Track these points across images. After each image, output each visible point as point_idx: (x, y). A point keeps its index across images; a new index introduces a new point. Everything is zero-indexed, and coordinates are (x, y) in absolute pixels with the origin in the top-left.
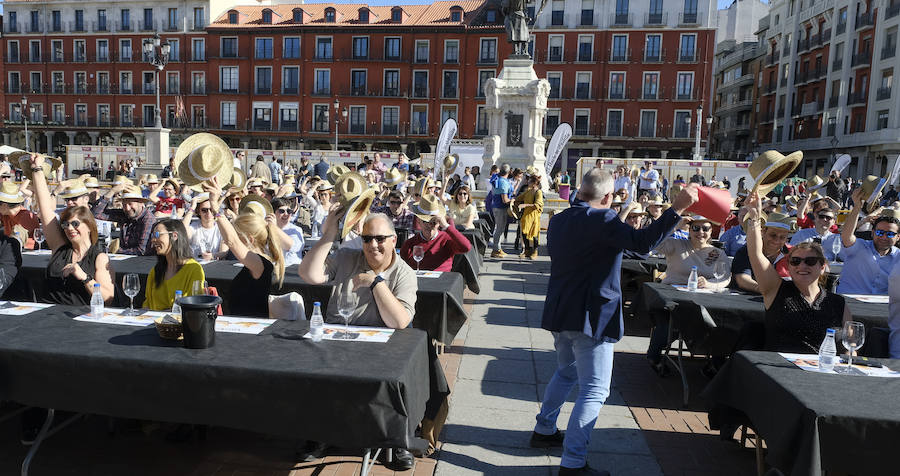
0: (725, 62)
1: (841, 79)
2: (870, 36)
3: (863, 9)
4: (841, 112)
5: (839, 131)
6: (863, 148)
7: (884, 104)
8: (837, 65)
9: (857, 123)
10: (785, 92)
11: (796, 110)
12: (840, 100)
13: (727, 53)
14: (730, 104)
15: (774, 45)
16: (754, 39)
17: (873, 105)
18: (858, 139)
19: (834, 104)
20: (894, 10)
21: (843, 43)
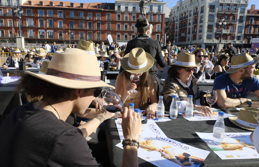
1: (191, 27)
2: (197, 18)
3: (195, 11)
4: (191, 36)
5: (190, 40)
6: (196, 44)
7: (200, 34)
8: (190, 24)
9: (194, 38)
10: (177, 30)
11: (180, 35)
12: (191, 33)
17: (198, 34)
18: (194, 42)
19: (189, 33)
20: (202, 11)
21: (191, 20)
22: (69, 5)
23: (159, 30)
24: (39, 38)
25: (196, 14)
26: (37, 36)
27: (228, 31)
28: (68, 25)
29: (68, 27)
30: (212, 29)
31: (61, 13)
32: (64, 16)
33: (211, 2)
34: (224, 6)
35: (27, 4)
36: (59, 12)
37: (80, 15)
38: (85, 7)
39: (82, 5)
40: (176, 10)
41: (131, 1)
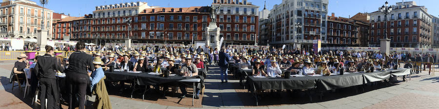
0: (262, 23)
1: (284, 28)
2: (288, 20)
4: (284, 36)
5: (284, 39)
8: (283, 25)
9: (287, 38)
10: (274, 30)
11: (276, 35)
13: (262, 21)
14: (263, 32)
15: (271, 20)
16: (267, 18)
17: (290, 35)
18: (288, 41)
19: (283, 34)
20: (292, 15)
21: (284, 21)
22: (170, 10)
23: (253, 30)
24: (149, 39)
25: (287, 17)
26: (148, 37)
33: (298, 8)
35: (143, 12)
38: (183, 11)
40: (273, 13)
41: (226, 4)
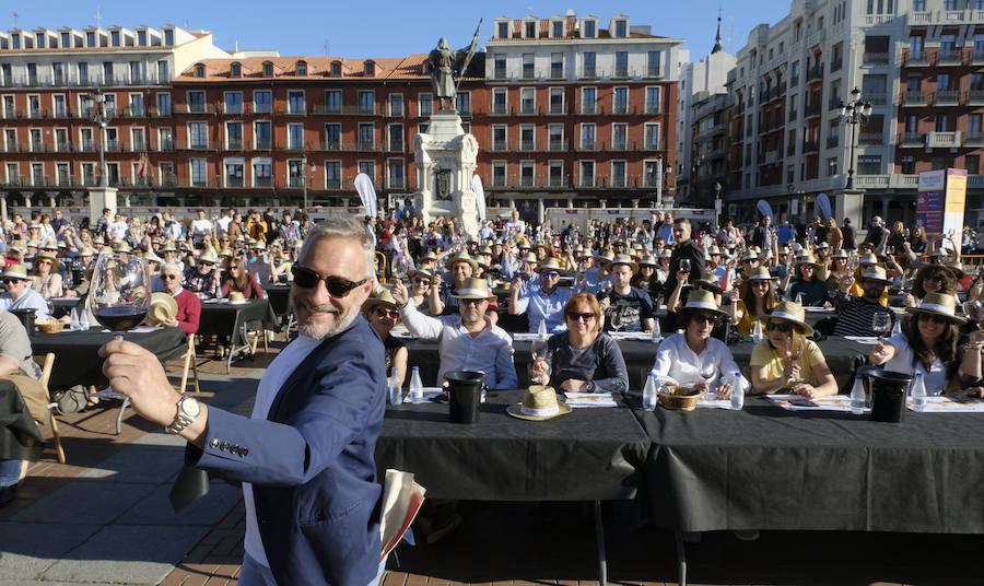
1: (797, 128)
2: (817, 89)
3: (813, 63)
4: (797, 161)
5: (797, 175)
7: (832, 153)
8: (793, 116)
9: (811, 170)
10: (751, 140)
11: (761, 159)
12: (797, 149)
15: (741, 96)
16: (724, 91)
17: (824, 153)
18: (813, 185)
19: (791, 151)
20: (837, 64)
21: (797, 95)
22: (329, 69)
23: (654, 142)
24: (225, 186)
25: (815, 73)
26: (219, 181)
27: (953, 140)
28: (322, 138)
29: (323, 146)
30: (881, 131)
31: (300, 99)
32: (309, 108)
33: (871, 25)
34: (929, 36)
35: (191, 75)
36: (292, 94)
37: (364, 100)
38: (379, 73)
39: (370, 65)
40: (746, 64)
41: (544, 42)
